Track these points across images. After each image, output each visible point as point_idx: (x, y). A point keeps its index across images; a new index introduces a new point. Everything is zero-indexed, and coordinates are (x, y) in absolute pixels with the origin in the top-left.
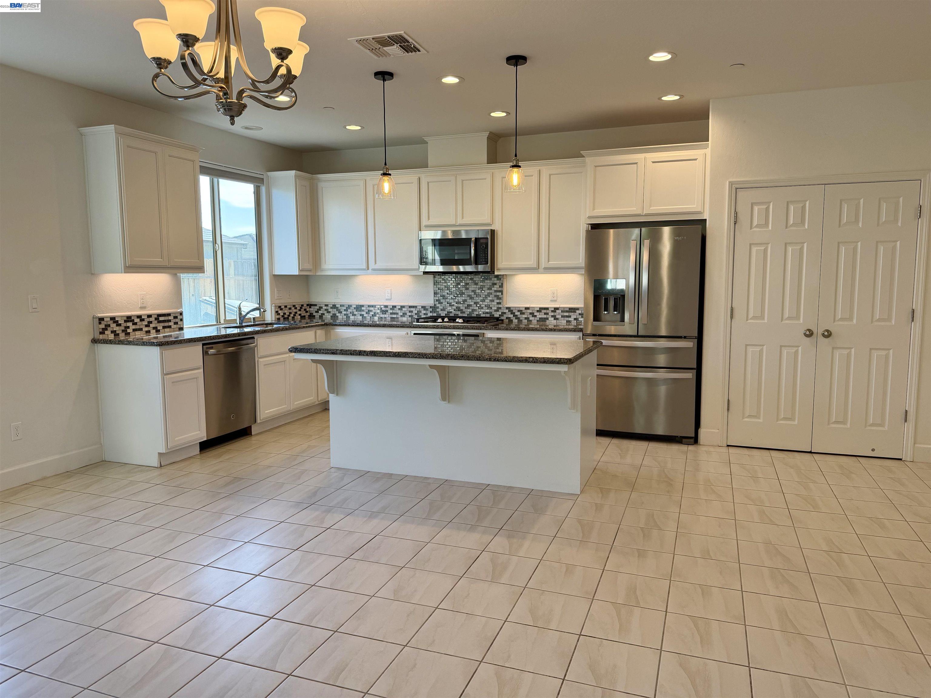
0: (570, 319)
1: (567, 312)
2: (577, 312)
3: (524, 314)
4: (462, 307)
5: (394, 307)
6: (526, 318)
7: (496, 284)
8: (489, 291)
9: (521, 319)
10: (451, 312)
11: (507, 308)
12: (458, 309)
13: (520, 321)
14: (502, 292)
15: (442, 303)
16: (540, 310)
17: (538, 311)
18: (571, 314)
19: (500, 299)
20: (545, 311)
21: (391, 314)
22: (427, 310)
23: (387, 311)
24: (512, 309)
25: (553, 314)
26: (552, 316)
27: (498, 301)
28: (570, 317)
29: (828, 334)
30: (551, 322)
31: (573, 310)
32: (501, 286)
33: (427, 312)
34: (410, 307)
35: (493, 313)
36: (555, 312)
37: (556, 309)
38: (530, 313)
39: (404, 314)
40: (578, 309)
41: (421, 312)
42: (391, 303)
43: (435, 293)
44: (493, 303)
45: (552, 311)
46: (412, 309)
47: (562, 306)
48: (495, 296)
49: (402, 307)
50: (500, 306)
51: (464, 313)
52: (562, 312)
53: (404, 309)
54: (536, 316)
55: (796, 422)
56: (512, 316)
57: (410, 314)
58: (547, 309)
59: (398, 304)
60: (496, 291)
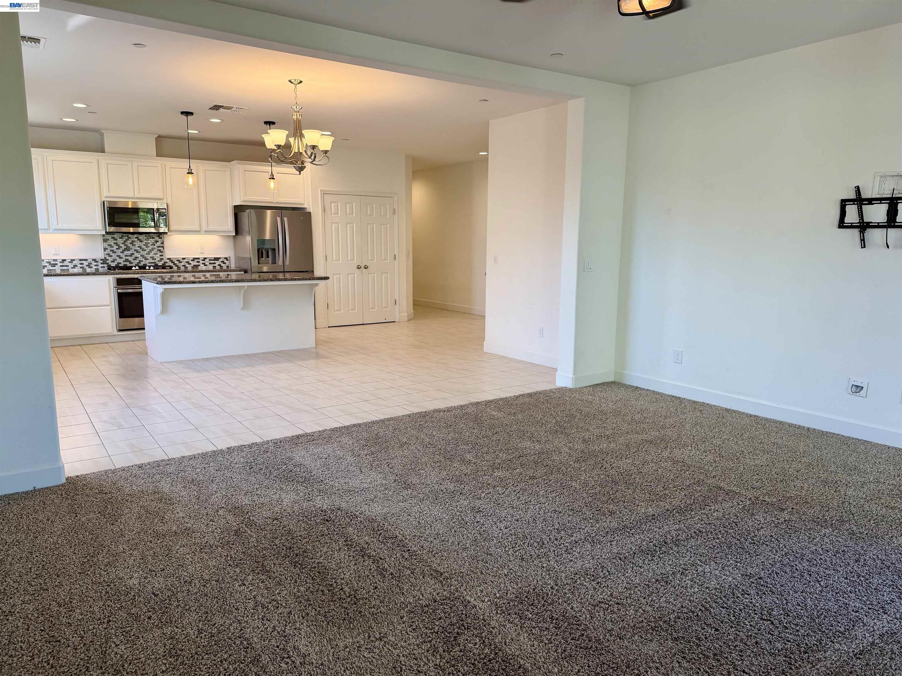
0: (215, 265)
1: (213, 260)
2: (220, 260)
3: (181, 262)
4: (130, 258)
5: (64, 261)
6: (183, 266)
7: (158, 241)
8: (152, 247)
9: (179, 266)
10: (120, 263)
11: (168, 259)
12: (127, 260)
13: (179, 268)
14: (163, 247)
15: (111, 256)
16: (194, 259)
17: (192, 260)
18: (215, 262)
19: (162, 252)
20: (197, 260)
21: (61, 266)
22: (97, 262)
23: (57, 264)
24: (172, 259)
25: (203, 262)
26: (203, 264)
27: (161, 254)
28: (215, 263)
29: (366, 267)
30: (202, 267)
31: (217, 259)
32: (163, 243)
33: (98, 264)
34: (80, 260)
35: (157, 263)
36: (205, 260)
37: (205, 259)
38: (186, 262)
39: (75, 266)
40: (220, 258)
41: (91, 264)
42: (60, 258)
43: (105, 249)
44: (157, 255)
45: (202, 260)
46: (82, 262)
47: (208, 257)
48: (159, 250)
49: (72, 261)
50: (162, 257)
51: (132, 263)
52: (210, 260)
53: (74, 262)
54: (190, 264)
55: (356, 311)
56: (172, 264)
57: (81, 266)
58: (199, 259)
59: (68, 258)
60: (158, 247)
